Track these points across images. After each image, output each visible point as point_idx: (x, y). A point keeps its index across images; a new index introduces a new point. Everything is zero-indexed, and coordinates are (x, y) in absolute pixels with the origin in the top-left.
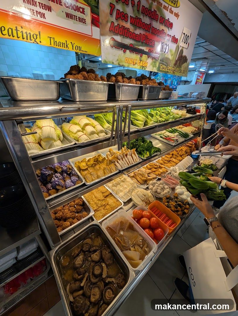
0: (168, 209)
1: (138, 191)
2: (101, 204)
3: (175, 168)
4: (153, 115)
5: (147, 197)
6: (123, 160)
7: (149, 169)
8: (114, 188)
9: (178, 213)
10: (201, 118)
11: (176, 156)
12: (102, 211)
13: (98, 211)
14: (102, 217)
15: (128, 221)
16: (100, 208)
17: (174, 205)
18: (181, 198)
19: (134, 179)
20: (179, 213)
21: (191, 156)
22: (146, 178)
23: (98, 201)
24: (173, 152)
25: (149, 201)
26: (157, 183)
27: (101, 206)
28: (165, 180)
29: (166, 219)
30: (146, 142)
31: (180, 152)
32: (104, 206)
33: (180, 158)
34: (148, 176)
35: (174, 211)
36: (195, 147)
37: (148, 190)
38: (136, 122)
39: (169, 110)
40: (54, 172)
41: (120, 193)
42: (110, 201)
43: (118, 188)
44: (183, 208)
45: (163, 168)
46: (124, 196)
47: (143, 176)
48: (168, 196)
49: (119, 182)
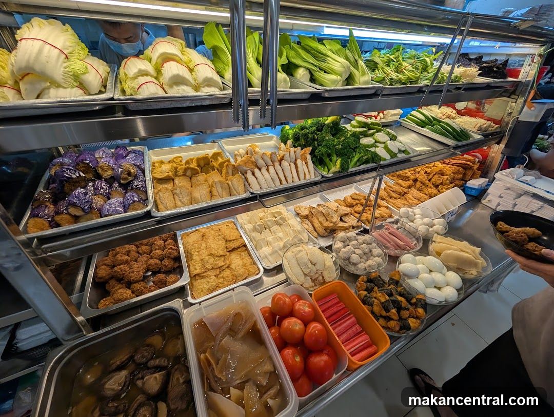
0: (365, 307)
1: (301, 251)
2: (212, 264)
3: (413, 212)
4: (376, 64)
5: (318, 267)
6: (268, 170)
7: (348, 206)
8: (254, 234)
9: (388, 323)
10: (517, 93)
11: (424, 184)
12: (212, 280)
13: (203, 277)
14: (208, 293)
15: (253, 315)
16: (209, 273)
17: (383, 300)
18: (409, 285)
19: (307, 221)
20: (392, 324)
21: (463, 190)
22: (332, 224)
23: (207, 257)
24: (417, 175)
25: (323, 277)
26: (357, 240)
27: (213, 269)
28: (380, 235)
29: (354, 329)
30: (341, 135)
31: (436, 176)
32: (218, 270)
33: (434, 191)
34: (341, 220)
35: (378, 315)
36: (479, 169)
37: (328, 253)
38: (321, 76)
39: (426, 58)
40: (94, 176)
41: (264, 249)
42: (236, 261)
43: (263, 236)
44: (405, 314)
45: (382, 209)
46: (270, 255)
47: (327, 219)
48: (373, 274)
49: (269, 223)
